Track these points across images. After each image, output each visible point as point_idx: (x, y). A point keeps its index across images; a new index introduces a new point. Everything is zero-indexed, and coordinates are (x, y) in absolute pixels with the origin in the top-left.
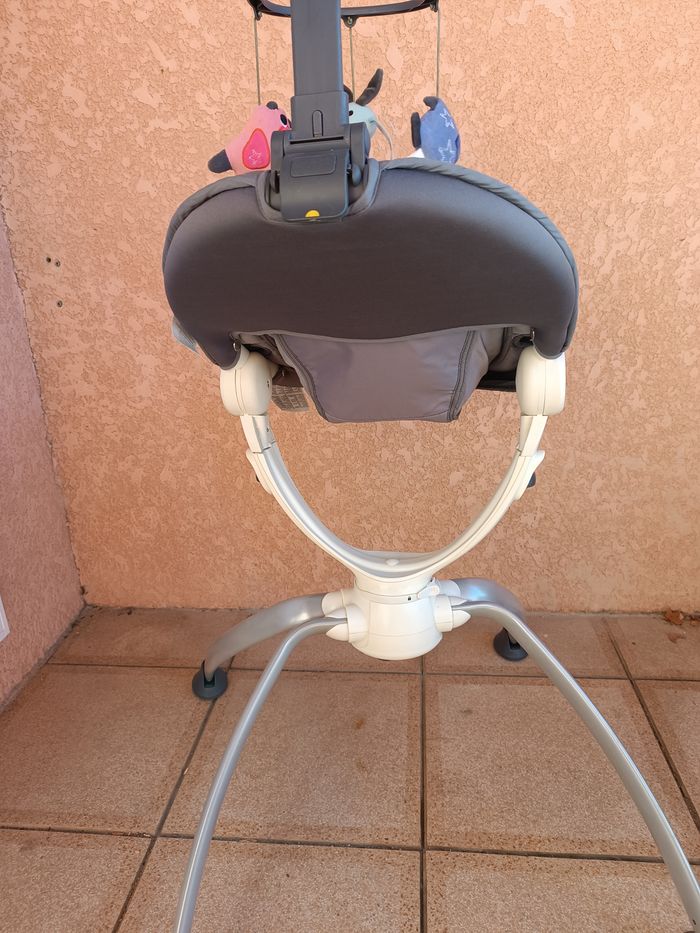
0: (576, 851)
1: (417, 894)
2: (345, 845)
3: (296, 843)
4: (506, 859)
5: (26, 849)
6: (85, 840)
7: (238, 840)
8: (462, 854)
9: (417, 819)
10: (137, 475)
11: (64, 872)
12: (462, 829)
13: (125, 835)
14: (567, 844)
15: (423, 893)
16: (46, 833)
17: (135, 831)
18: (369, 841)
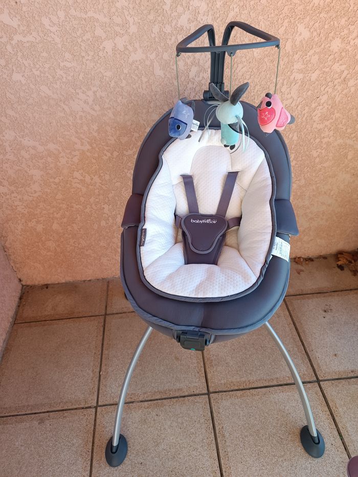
0: (267, 384)
1: (210, 414)
2: (177, 397)
3: (157, 400)
4: (241, 392)
5: (41, 423)
6: (66, 414)
7: (132, 402)
8: (225, 393)
9: (204, 380)
10: (40, 228)
11: (62, 430)
12: (222, 382)
13: (83, 408)
14: (264, 382)
15: (212, 412)
16: (47, 414)
17: (86, 406)
18: (186, 394)
